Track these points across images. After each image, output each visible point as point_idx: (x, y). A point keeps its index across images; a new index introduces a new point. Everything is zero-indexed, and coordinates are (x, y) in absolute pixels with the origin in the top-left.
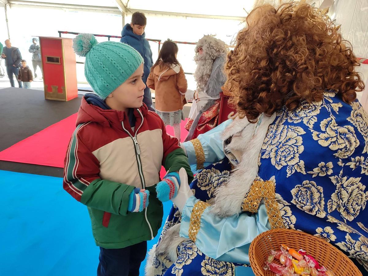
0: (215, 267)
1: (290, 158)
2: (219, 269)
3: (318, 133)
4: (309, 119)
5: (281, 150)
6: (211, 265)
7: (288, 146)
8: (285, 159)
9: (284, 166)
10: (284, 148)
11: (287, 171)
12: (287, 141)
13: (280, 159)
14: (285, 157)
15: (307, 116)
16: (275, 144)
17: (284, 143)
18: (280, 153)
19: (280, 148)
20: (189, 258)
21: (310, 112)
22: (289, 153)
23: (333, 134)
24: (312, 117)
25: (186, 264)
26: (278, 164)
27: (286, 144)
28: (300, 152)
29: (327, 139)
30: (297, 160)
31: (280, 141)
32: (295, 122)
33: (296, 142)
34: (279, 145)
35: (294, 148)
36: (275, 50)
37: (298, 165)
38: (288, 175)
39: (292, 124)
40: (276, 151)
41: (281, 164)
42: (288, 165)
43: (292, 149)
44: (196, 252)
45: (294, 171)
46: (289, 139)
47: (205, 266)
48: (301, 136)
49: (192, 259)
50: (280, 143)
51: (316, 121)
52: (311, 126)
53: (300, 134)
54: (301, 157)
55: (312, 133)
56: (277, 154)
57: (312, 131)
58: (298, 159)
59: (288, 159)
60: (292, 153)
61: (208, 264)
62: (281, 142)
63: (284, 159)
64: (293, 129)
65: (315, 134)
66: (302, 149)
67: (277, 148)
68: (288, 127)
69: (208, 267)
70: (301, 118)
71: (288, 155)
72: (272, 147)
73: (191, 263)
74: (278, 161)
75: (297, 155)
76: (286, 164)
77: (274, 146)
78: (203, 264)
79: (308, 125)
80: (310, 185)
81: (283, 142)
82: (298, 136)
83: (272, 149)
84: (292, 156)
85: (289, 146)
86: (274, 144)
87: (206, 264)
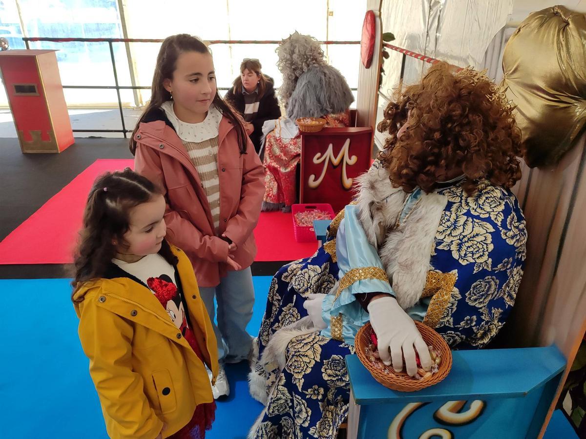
0: (335, 370)
1: (479, 255)
2: (339, 371)
3: (506, 231)
5: (467, 245)
7: (475, 243)
8: (473, 256)
12: (474, 237)
13: (465, 255)
14: (473, 254)
15: (493, 211)
16: (457, 236)
17: (471, 237)
18: (464, 248)
19: (466, 242)
20: (307, 366)
21: (495, 207)
22: (478, 251)
23: (516, 231)
26: (462, 259)
29: (512, 238)
30: (485, 258)
34: (463, 239)
35: (483, 246)
36: (450, 125)
40: (460, 245)
41: (467, 261)
42: (476, 262)
43: (481, 247)
44: (314, 359)
47: (326, 371)
49: (311, 368)
50: (464, 237)
51: (503, 218)
52: (499, 224)
53: (489, 231)
56: (460, 247)
58: (487, 257)
59: (476, 256)
60: (481, 250)
61: (328, 369)
62: (466, 236)
63: (471, 255)
64: (481, 225)
67: (460, 242)
68: (473, 221)
69: (329, 372)
70: (488, 212)
71: (476, 252)
72: (452, 239)
73: (311, 371)
74: (463, 256)
75: (487, 253)
76: (474, 261)
77: (456, 238)
79: (496, 222)
80: (491, 280)
81: (469, 236)
82: (487, 233)
84: (482, 254)
85: (478, 242)
86: (455, 236)
87: (326, 369)
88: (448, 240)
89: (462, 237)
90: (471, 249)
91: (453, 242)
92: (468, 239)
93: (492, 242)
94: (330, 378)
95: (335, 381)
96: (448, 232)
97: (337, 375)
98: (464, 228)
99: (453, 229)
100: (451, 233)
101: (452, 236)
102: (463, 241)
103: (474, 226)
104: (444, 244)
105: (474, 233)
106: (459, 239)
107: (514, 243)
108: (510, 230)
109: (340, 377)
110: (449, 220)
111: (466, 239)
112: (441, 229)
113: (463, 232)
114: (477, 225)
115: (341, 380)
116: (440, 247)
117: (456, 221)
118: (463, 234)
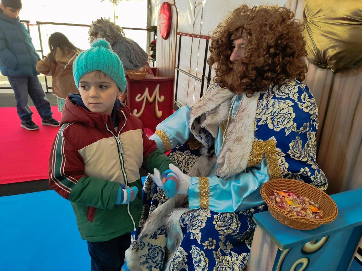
0: (223, 222)
1: (287, 122)
2: (227, 222)
3: (301, 104)
4: (293, 95)
5: (277, 117)
6: (220, 221)
7: (282, 114)
8: (282, 124)
9: (282, 128)
10: (279, 116)
11: (286, 131)
12: (281, 111)
13: (277, 124)
14: (282, 122)
16: (269, 113)
17: (279, 112)
18: (276, 120)
19: (276, 116)
20: (202, 222)
24: (294, 93)
25: (202, 228)
26: (276, 127)
27: (280, 113)
28: (293, 117)
30: (292, 123)
31: (274, 111)
32: (283, 97)
33: (289, 111)
34: (274, 114)
37: (293, 126)
38: (287, 134)
39: (281, 98)
40: (273, 119)
41: (280, 128)
42: (285, 127)
43: (286, 116)
44: (206, 216)
45: (290, 131)
46: (283, 109)
47: (217, 223)
48: (291, 106)
49: (205, 223)
50: (274, 113)
51: (298, 96)
52: (296, 100)
53: (290, 105)
54: (294, 121)
55: (298, 104)
56: (273, 120)
57: (298, 102)
60: (287, 118)
61: (218, 222)
63: (281, 123)
64: (284, 102)
65: (300, 104)
66: (294, 115)
67: (272, 117)
68: (278, 101)
69: (219, 223)
70: (287, 94)
71: (284, 120)
72: (266, 116)
73: (206, 225)
74: (276, 125)
75: (292, 120)
76: (284, 127)
77: (269, 115)
78: (214, 223)
79: (294, 99)
81: (277, 112)
82: (289, 106)
83: (267, 117)
85: (284, 114)
86: (268, 114)
87: (217, 222)
88: (264, 117)
89: (273, 113)
90: (281, 119)
91: (268, 118)
92: (277, 113)
93: (293, 112)
94: (221, 229)
95: (225, 230)
96: (263, 112)
97: (225, 226)
98: (273, 107)
99: (266, 110)
100: (265, 112)
101: (266, 114)
102: (274, 115)
103: (280, 104)
104: (262, 121)
105: (280, 109)
106: (272, 115)
107: (309, 111)
108: (304, 103)
109: (228, 227)
110: (262, 105)
111: (276, 114)
112: (258, 111)
113: (273, 110)
114: (281, 103)
115: (229, 228)
116: (260, 124)
117: (267, 104)
118: (273, 111)
